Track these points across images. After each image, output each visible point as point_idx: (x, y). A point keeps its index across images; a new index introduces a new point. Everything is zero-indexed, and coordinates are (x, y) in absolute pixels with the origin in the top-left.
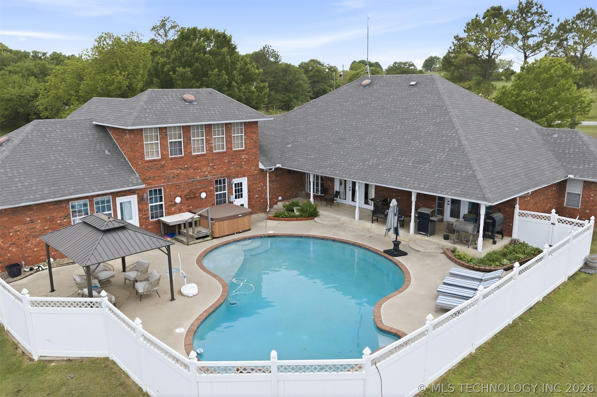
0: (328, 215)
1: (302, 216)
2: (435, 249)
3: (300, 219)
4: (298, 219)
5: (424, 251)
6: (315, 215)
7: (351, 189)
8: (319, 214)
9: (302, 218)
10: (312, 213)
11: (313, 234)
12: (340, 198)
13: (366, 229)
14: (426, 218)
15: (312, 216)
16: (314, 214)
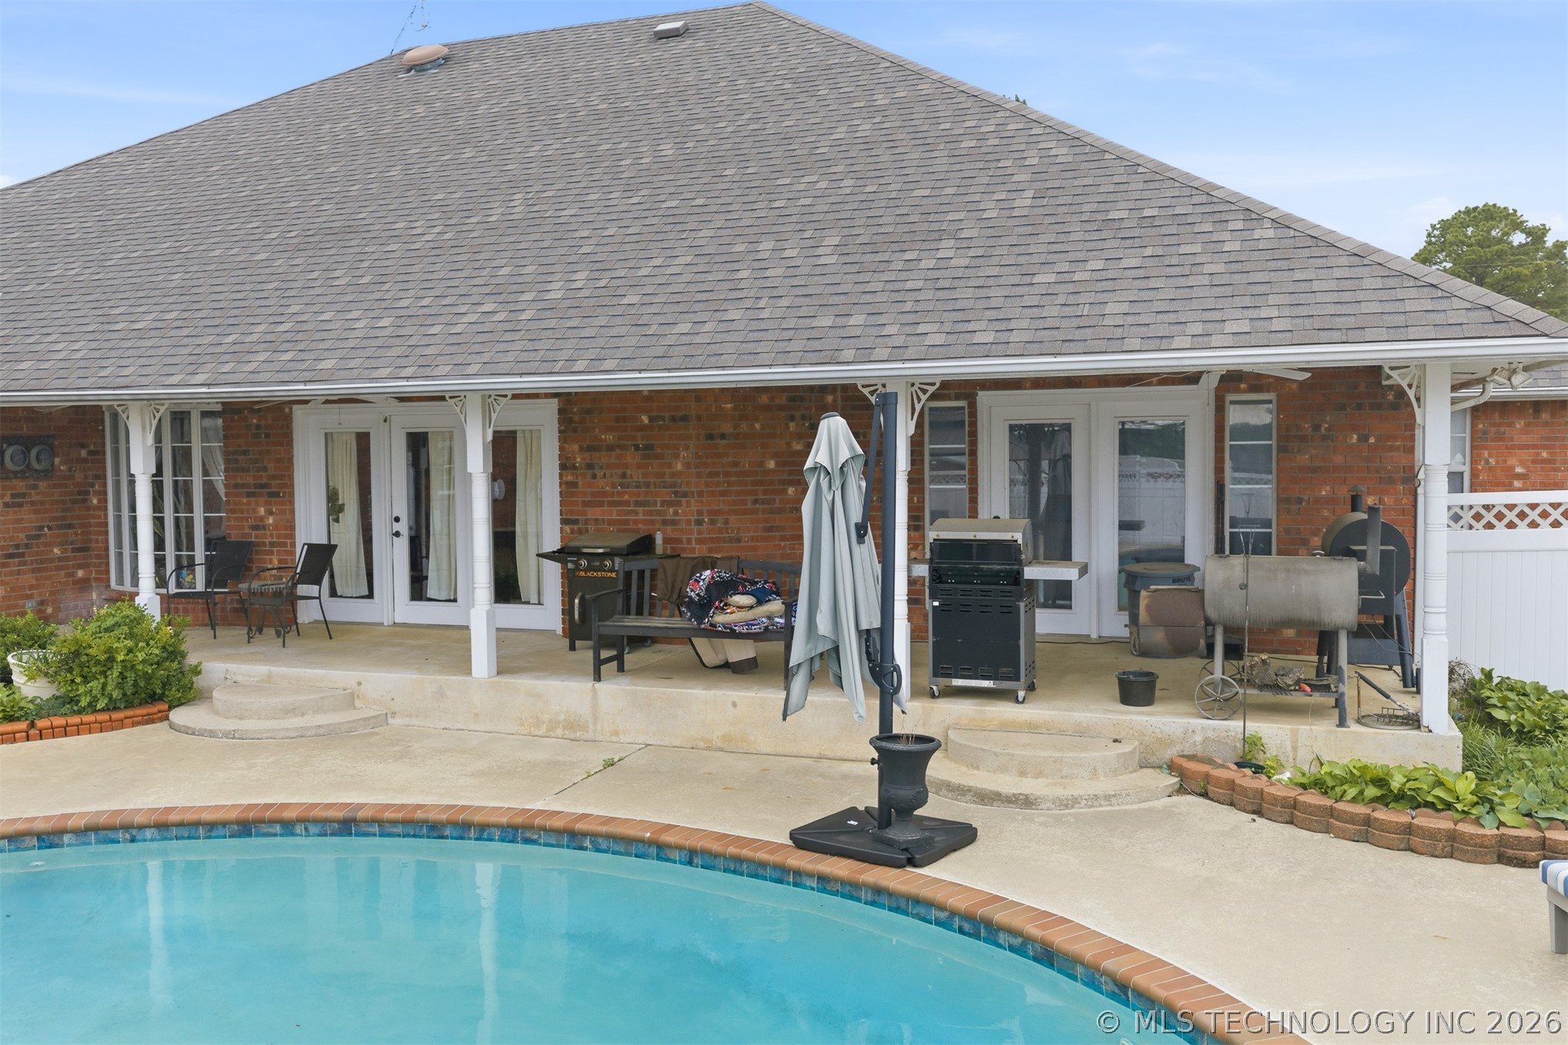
0: (270, 676)
1: (74, 700)
2: (1115, 772)
3: (59, 721)
4: (41, 723)
5: (1060, 792)
6: (173, 693)
7: (403, 527)
8: (199, 681)
9: (76, 719)
10: (148, 677)
11: (164, 803)
12: (333, 593)
13: (553, 725)
14: (993, 577)
15: (153, 698)
16: (165, 685)
